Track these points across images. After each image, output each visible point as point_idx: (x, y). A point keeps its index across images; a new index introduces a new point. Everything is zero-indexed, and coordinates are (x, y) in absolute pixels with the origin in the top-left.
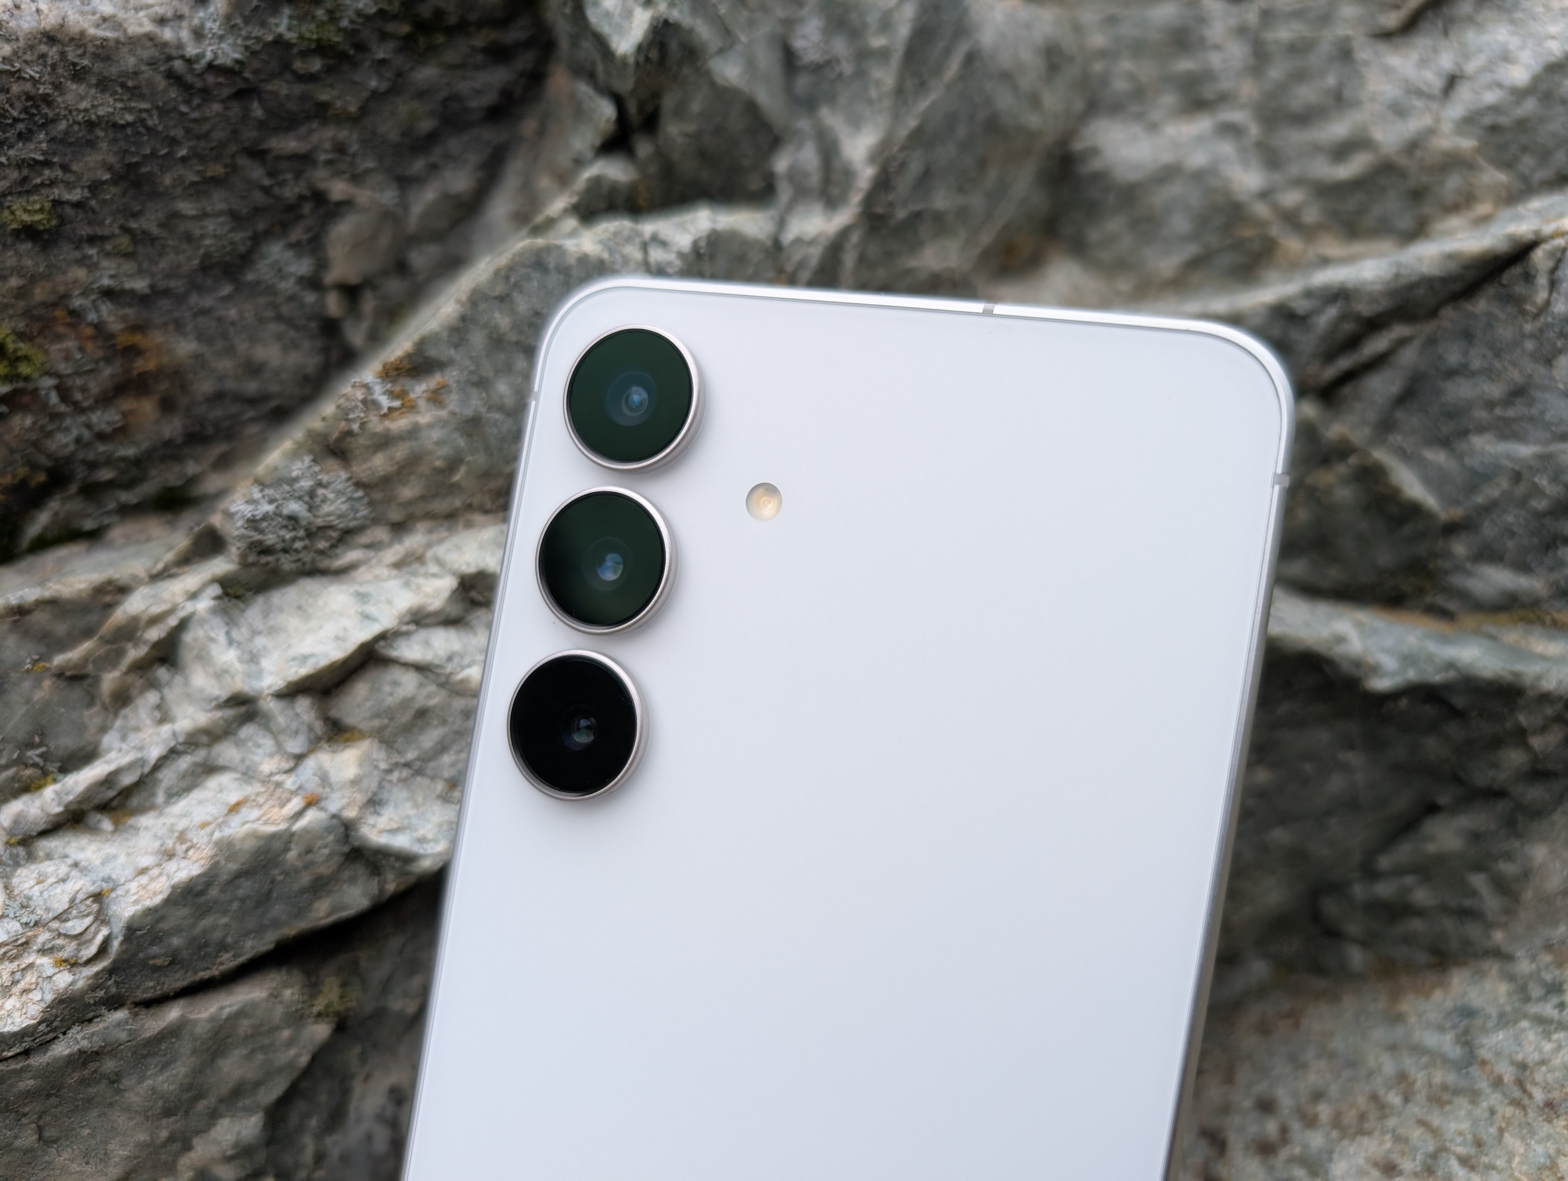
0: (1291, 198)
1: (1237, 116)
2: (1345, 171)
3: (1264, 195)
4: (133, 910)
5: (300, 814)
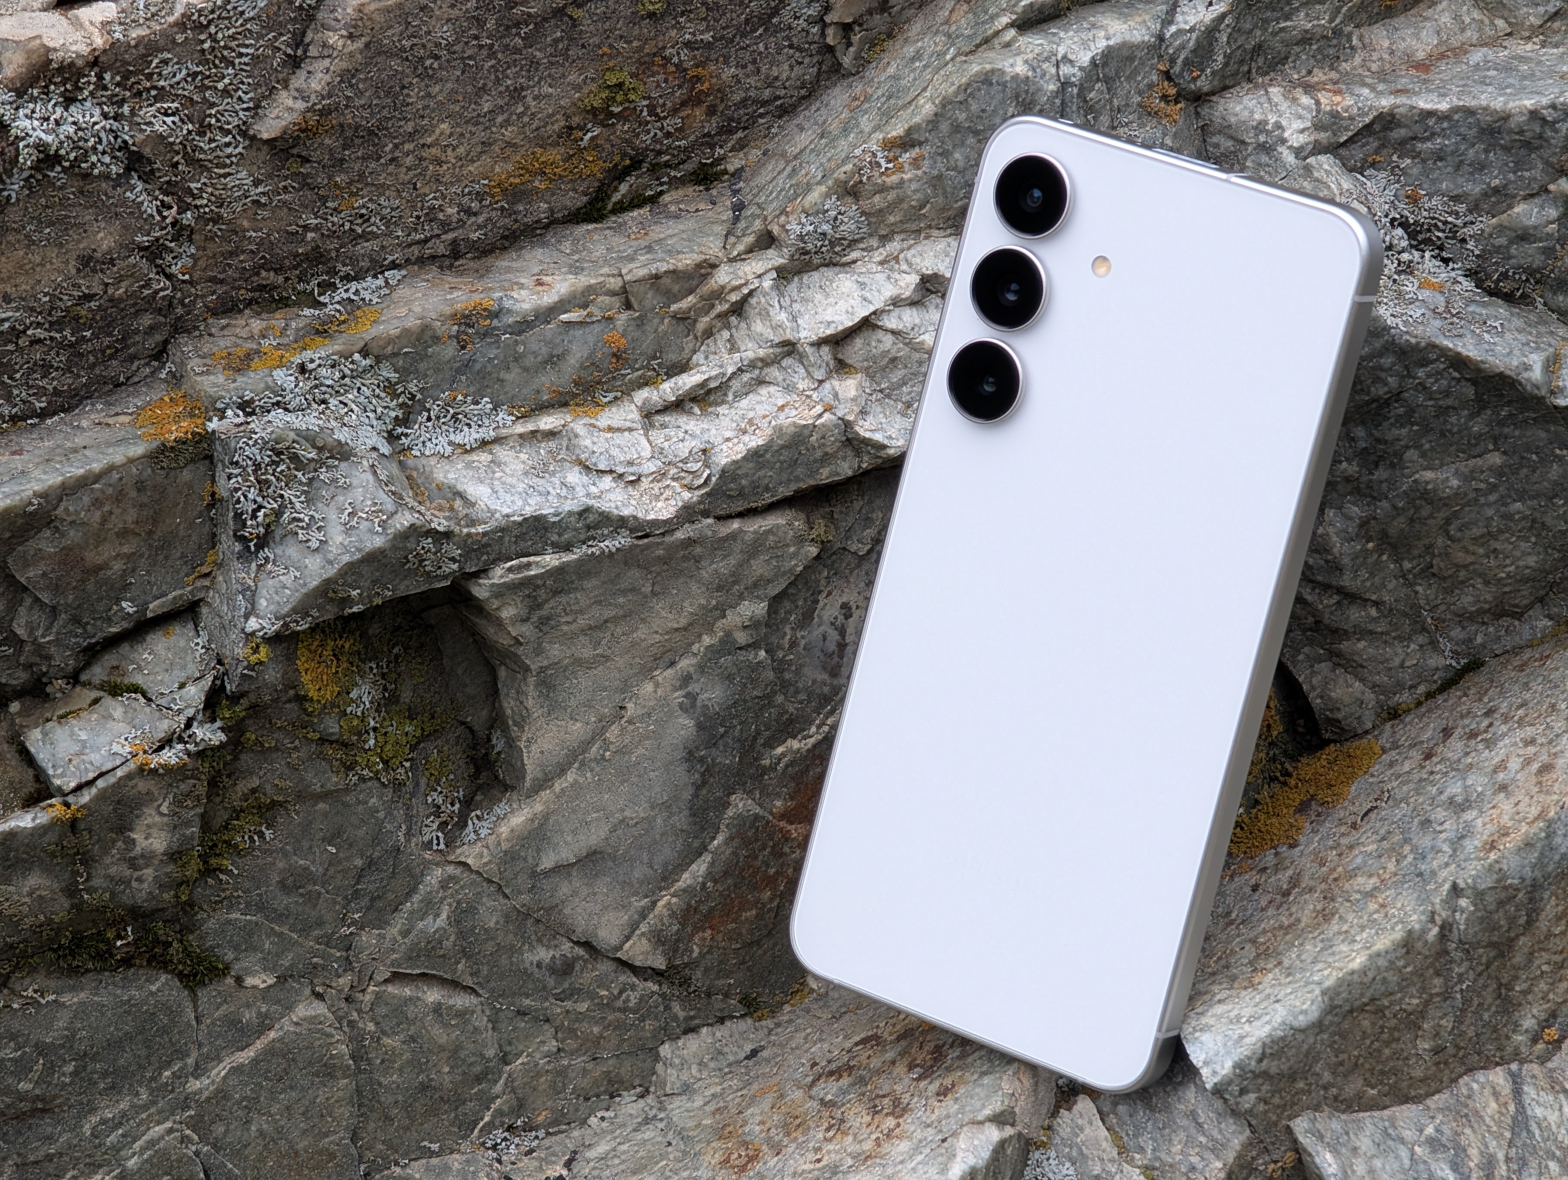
4: (724, 461)
5: (820, 416)
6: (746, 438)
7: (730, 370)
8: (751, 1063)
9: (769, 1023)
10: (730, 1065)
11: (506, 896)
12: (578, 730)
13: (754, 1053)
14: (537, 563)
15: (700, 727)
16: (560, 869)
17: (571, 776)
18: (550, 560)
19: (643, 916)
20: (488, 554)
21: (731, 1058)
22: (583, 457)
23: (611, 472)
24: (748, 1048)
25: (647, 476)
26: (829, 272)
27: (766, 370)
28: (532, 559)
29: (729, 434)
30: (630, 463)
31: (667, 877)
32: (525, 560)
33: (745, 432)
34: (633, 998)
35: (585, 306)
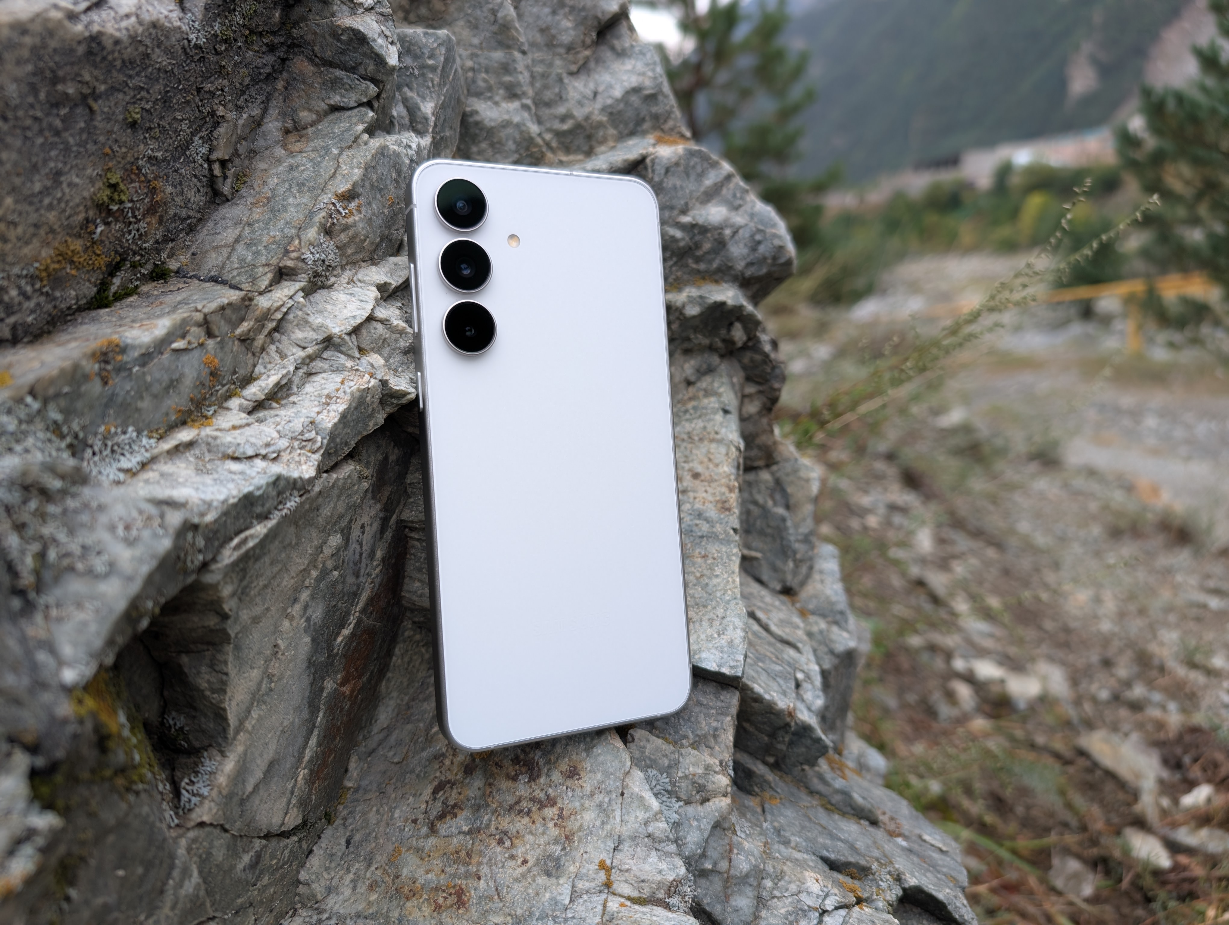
0: (548, 136)
1: (529, 102)
2: (565, 127)
3: (540, 135)
4: (330, 425)
5: (369, 382)
6: (333, 407)
7: (292, 369)
8: (351, 849)
9: (338, 822)
10: (341, 859)
11: (226, 831)
12: (255, 674)
13: (348, 843)
14: (252, 536)
15: (314, 640)
16: (256, 788)
17: (255, 714)
18: (260, 529)
19: (292, 793)
20: (218, 539)
21: (340, 854)
22: (230, 451)
23: (257, 455)
24: (343, 841)
25: (285, 450)
26: (324, 292)
27: (313, 364)
28: (247, 533)
29: (317, 409)
30: (268, 445)
31: (300, 759)
32: (243, 536)
33: (328, 404)
34: (286, 853)
35: (183, 337)
